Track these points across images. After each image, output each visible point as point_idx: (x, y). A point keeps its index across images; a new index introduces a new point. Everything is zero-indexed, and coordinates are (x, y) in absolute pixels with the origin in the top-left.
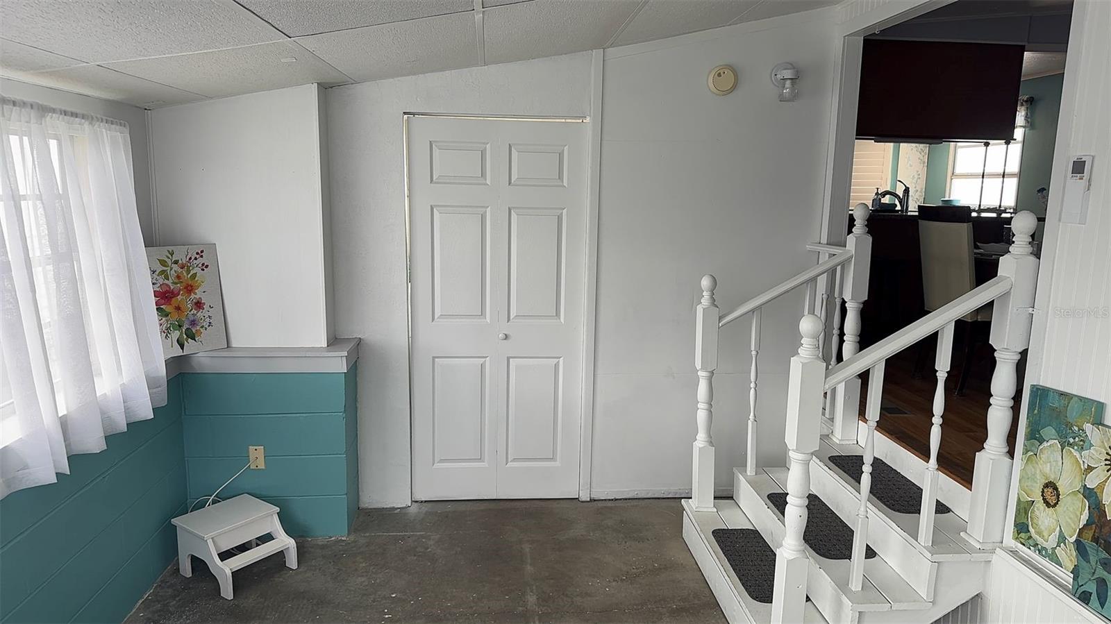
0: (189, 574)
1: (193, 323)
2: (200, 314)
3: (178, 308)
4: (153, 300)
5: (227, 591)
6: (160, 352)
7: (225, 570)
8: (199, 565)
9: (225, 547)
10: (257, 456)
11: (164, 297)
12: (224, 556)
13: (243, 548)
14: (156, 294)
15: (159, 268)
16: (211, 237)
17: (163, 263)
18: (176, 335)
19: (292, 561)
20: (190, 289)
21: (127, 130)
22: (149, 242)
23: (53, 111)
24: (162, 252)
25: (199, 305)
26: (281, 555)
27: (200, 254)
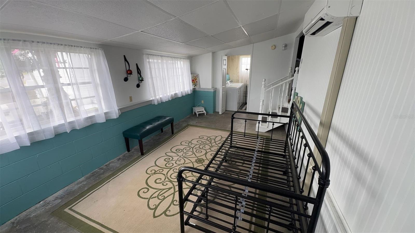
0: (194, 114)
1: (196, 84)
2: (197, 83)
3: (194, 82)
4: (191, 81)
5: (198, 116)
6: (192, 87)
7: (197, 113)
8: (195, 113)
9: (198, 111)
10: (203, 102)
11: (193, 81)
12: (198, 112)
13: (200, 112)
14: (192, 80)
15: (192, 77)
16: (199, 74)
17: (193, 76)
18: (194, 85)
19: (205, 114)
20: (196, 80)
21: (189, 60)
22: (191, 74)
23: (182, 58)
24: (193, 75)
25: (197, 82)
26: (204, 113)
27: (197, 75)
